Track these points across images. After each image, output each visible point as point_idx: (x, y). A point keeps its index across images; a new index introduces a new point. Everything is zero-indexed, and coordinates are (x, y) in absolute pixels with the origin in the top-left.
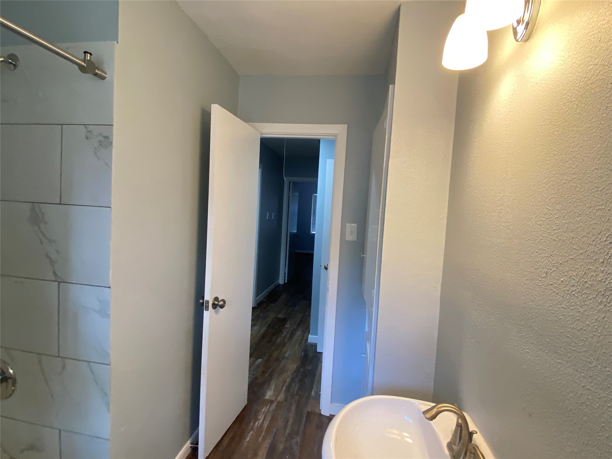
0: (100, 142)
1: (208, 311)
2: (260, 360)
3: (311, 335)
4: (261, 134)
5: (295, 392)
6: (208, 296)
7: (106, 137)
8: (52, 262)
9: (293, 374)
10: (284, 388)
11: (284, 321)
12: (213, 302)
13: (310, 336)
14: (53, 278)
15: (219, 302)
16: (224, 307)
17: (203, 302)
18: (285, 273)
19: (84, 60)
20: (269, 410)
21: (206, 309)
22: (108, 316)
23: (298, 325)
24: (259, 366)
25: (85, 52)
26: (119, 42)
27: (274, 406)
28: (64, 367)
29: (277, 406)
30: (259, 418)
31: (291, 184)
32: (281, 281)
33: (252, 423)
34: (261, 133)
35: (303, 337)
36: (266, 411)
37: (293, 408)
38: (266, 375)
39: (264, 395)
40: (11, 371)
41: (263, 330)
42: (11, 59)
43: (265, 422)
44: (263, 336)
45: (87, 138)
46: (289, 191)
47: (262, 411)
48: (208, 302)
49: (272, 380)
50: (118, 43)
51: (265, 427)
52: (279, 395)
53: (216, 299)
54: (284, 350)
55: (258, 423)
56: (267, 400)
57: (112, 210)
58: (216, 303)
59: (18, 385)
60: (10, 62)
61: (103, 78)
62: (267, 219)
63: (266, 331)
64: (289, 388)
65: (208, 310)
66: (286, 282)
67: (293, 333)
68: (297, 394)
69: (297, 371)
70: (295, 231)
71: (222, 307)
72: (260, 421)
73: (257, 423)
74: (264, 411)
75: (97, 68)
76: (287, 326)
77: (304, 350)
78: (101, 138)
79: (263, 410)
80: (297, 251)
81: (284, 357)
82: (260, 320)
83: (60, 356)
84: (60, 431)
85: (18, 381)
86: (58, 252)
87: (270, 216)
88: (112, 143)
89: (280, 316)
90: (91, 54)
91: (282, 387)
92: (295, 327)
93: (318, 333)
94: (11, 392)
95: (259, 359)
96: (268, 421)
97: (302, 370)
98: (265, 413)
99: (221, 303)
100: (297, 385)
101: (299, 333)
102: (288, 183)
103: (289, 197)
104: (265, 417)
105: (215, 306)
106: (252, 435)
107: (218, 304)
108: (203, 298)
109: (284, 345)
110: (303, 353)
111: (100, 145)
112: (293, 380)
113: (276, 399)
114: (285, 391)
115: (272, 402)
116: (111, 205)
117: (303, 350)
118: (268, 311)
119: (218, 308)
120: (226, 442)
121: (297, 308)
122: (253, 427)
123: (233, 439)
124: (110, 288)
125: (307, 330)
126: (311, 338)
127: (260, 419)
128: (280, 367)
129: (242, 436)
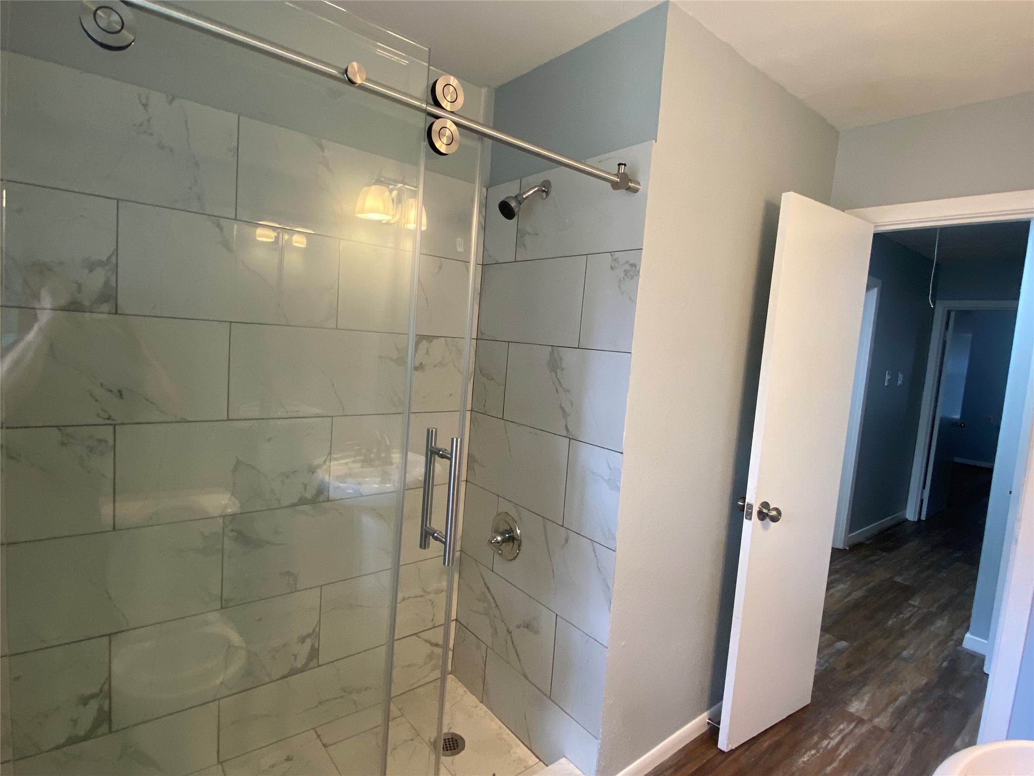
0: (626, 272)
1: (750, 521)
2: (843, 644)
3: (972, 634)
4: (876, 226)
5: (916, 726)
6: (752, 497)
7: (633, 265)
8: (565, 415)
9: (915, 692)
10: (890, 709)
11: (907, 592)
12: (759, 508)
13: (968, 635)
14: (564, 433)
15: (769, 510)
16: (778, 521)
17: (744, 505)
18: (922, 501)
19: (617, 175)
20: (852, 731)
21: (748, 517)
22: (617, 489)
23: (943, 608)
24: (840, 652)
25: (619, 165)
26: (658, 140)
27: (864, 729)
28: (567, 541)
29: (870, 732)
30: (832, 735)
31: (953, 315)
32: (911, 514)
33: (816, 738)
34: (876, 224)
35: (952, 633)
36: (847, 731)
37: (908, 749)
38: (855, 673)
39: (846, 704)
40: (518, 531)
41: (858, 594)
42: (545, 187)
43: (842, 747)
44: (856, 606)
45: (612, 268)
46: (947, 328)
47: (838, 727)
48: (751, 506)
49: (865, 685)
50: (656, 141)
51: (840, 754)
52: (878, 716)
53: (765, 505)
54: (901, 642)
55: (829, 744)
56: (852, 714)
57: (632, 357)
58: (765, 511)
59: (523, 548)
60: (543, 190)
61: (635, 191)
62: (886, 384)
63: (865, 597)
64: (901, 713)
65: (750, 519)
66: (923, 518)
67: (925, 621)
68: (920, 728)
69: (927, 690)
70: (957, 416)
71: (775, 519)
72: (833, 743)
73: (826, 742)
74: (841, 731)
75: (630, 180)
76: (915, 601)
77: (949, 658)
78: (627, 267)
79: (841, 727)
80: (958, 460)
81: (898, 655)
82: (853, 575)
83: (564, 526)
84: (557, 615)
85: (523, 543)
86: (572, 404)
87: (894, 378)
88: (639, 272)
89: (898, 579)
90: (625, 165)
91: (887, 705)
92: (934, 609)
93: (990, 636)
94: (516, 555)
95: (844, 642)
96: (850, 747)
97: (938, 692)
98: (845, 732)
99: (774, 513)
100: (923, 715)
101: (941, 623)
102: (946, 312)
103: (945, 343)
104: (843, 739)
105: (762, 516)
106: (812, 756)
107: (768, 514)
108: (744, 499)
109: (902, 635)
110: (945, 664)
111: (626, 275)
112: (912, 703)
113: (871, 720)
114: (892, 714)
115: (860, 721)
116: (631, 349)
117: (947, 658)
118: (872, 562)
119: (768, 520)
120: (766, 743)
121: (943, 574)
122: (817, 743)
123: (778, 745)
124: (622, 453)
125: (963, 622)
126: (971, 641)
127: (832, 739)
128: (889, 669)
129: (796, 748)
